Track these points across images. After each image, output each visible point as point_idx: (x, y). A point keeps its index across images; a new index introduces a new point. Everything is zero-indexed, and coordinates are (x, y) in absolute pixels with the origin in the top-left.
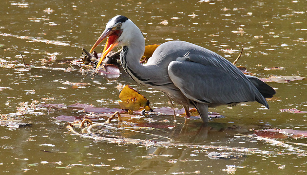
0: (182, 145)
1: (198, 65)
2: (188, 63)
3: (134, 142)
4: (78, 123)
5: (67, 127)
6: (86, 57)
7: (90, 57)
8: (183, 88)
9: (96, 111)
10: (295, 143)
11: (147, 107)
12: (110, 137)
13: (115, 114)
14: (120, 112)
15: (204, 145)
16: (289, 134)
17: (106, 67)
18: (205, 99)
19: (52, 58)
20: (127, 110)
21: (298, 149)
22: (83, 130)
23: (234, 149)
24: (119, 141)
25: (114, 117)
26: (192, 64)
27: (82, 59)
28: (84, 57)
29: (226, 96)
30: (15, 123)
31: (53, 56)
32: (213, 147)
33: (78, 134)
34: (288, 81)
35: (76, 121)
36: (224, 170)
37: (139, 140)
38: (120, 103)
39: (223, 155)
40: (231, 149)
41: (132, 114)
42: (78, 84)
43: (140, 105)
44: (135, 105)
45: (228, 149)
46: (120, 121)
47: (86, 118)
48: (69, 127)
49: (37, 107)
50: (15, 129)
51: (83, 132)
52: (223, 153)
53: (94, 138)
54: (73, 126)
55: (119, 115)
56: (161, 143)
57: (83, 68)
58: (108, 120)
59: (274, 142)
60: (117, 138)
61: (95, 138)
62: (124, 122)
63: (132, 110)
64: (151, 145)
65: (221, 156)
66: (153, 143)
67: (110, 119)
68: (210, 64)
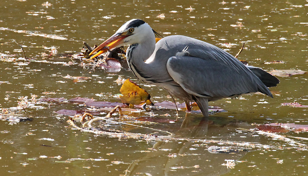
0: (183, 140)
1: (197, 59)
2: (187, 58)
3: (135, 136)
4: (79, 118)
5: (68, 121)
6: (87, 51)
8: (183, 83)
9: (97, 105)
10: (296, 138)
11: (148, 101)
12: (110, 132)
13: (116, 108)
14: (120, 106)
15: (205, 139)
16: (290, 128)
17: (107, 61)
18: (205, 93)
19: (53, 51)
20: (128, 104)
21: (299, 143)
22: (84, 125)
23: (235, 143)
24: (120, 135)
25: (115, 111)
26: (191, 59)
27: (83, 53)
28: (85, 51)
29: (227, 89)
30: (15, 117)
31: (54, 50)
32: (214, 141)
33: (79, 128)
34: (290, 75)
35: (77, 116)
36: (224, 164)
37: (140, 134)
38: (121, 97)
39: (223, 149)
40: (232, 143)
41: (133, 108)
42: (79, 78)
43: (141, 99)
44: (136, 99)
45: (229, 143)
46: (121, 115)
47: (87, 112)
48: (69, 121)
49: (37, 101)
50: (15, 123)
51: (83, 127)
52: (223, 147)
53: (94, 133)
54: (74, 121)
55: (120, 110)
56: (162, 137)
57: (84, 62)
58: (109, 114)
59: (276, 136)
60: (117, 132)
61: (96, 133)
62: (125, 116)
63: (133, 104)
64: (152, 139)
65: (221, 150)
66: (154, 137)
67: (111, 114)
68: (210, 58)
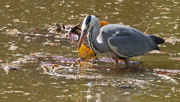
6: (58, 28)
7: (61, 28)
11: (95, 57)
14: (79, 60)
17: (70, 34)
20: (83, 59)
42: (53, 44)
43: (91, 56)
44: (88, 56)
58: (73, 65)
63: (86, 59)
